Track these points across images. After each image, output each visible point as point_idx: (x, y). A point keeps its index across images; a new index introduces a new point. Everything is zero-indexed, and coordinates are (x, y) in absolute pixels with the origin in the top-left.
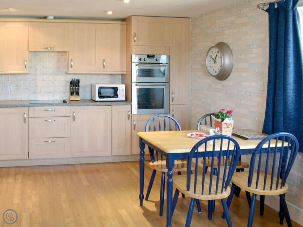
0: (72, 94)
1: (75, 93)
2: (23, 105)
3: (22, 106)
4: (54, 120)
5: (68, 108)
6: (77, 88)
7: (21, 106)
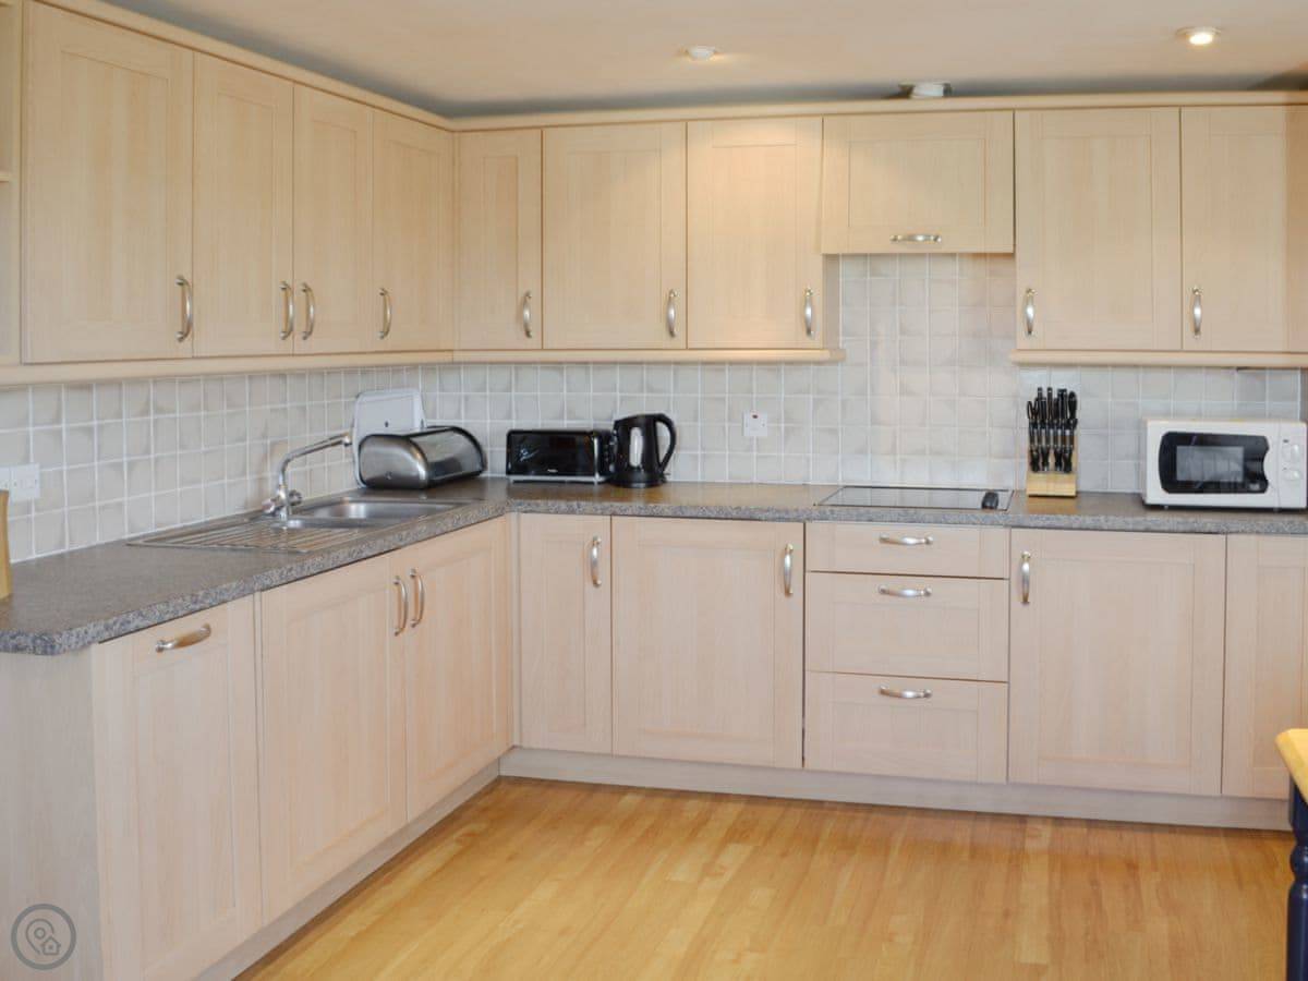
0: (1037, 462)
1: (1052, 460)
2: (778, 511)
3: (777, 515)
4: (927, 594)
5: (998, 535)
6: (1064, 436)
7: (770, 515)
